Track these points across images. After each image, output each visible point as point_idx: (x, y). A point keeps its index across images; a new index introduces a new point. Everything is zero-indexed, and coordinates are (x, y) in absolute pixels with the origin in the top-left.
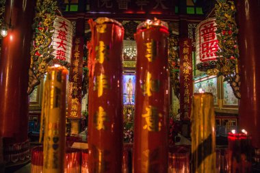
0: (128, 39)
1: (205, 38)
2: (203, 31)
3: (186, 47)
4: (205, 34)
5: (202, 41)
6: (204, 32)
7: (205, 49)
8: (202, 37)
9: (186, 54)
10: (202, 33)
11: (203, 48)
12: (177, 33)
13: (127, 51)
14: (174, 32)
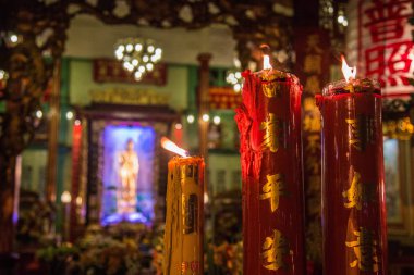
0: (143, 22)
1: (375, 35)
2: (370, 12)
3: (313, 53)
4: (374, 21)
5: (367, 41)
6: (371, 16)
7: (375, 66)
8: (366, 32)
9: (313, 74)
10: (366, 20)
11: (369, 61)
12: (289, 12)
13: (125, 53)
14: (278, 8)
